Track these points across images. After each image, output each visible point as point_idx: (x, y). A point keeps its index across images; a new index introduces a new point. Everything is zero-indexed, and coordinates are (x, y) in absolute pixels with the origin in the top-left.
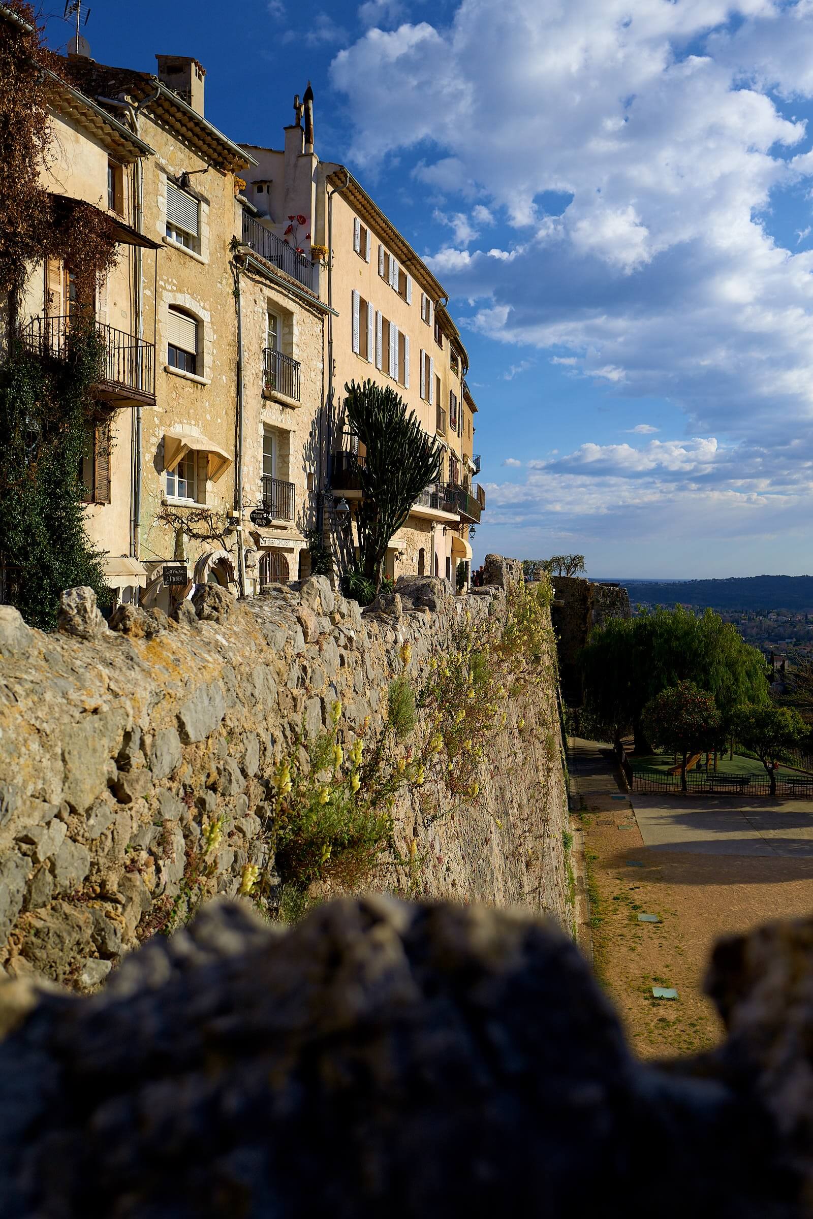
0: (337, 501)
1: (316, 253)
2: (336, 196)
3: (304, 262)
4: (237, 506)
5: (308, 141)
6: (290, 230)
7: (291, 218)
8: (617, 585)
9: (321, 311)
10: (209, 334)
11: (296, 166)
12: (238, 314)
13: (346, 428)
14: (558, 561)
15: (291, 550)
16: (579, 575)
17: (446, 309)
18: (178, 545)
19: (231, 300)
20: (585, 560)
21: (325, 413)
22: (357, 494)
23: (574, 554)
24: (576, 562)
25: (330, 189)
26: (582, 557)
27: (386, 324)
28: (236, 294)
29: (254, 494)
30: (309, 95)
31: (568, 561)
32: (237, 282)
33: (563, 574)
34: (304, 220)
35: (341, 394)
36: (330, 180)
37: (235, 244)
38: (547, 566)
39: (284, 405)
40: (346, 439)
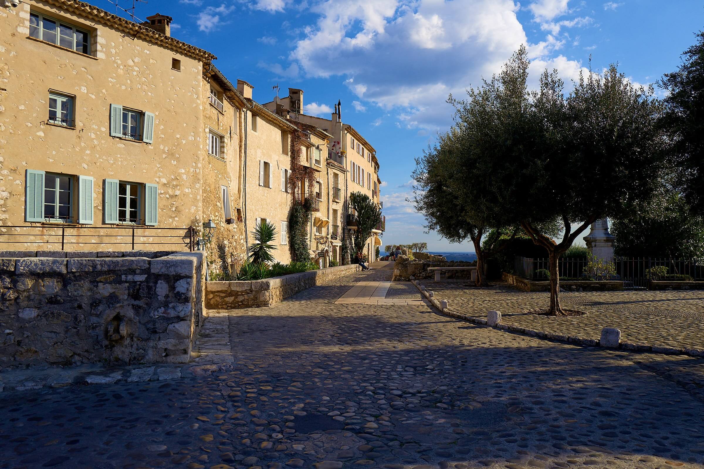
0: (350, 230)
1: (342, 153)
2: (348, 134)
3: (339, 157)
4: (328, 235)
5: (339, 118)
6: (334, 146)
7: (335, 142)
8: (441, 256)
9: (344, 171)
10: (323, 187)
11: (336, 125)
12: (328, 179)
13: (350, 206)
14: (415, 245)
15: (337, 246)
16: (424, 251)
17: (376, 156)
18: (317, 246)
19: (326, 176)
20: (427, 245)
21: (345, 202)
22: (356, 228)
23: (422, 242)
24: (424, 245)
25: (346, 132)
26: (426, 244)
27: (359, 167)
28: (327, 174)
29: (331, 230)
30: (339, 104)
31: (420, 245)
32: (327, 170)
33: (418, 251)
34: (339, 143)
35: (349, 195)
36: (346, 129)
37: (327, 160)
38: (410, 247)
39: (337, 202)
40: (350, 210)
